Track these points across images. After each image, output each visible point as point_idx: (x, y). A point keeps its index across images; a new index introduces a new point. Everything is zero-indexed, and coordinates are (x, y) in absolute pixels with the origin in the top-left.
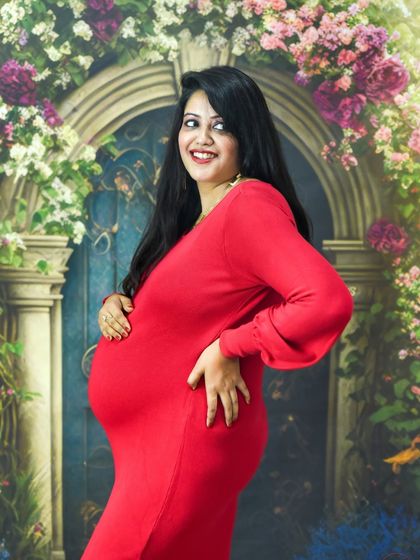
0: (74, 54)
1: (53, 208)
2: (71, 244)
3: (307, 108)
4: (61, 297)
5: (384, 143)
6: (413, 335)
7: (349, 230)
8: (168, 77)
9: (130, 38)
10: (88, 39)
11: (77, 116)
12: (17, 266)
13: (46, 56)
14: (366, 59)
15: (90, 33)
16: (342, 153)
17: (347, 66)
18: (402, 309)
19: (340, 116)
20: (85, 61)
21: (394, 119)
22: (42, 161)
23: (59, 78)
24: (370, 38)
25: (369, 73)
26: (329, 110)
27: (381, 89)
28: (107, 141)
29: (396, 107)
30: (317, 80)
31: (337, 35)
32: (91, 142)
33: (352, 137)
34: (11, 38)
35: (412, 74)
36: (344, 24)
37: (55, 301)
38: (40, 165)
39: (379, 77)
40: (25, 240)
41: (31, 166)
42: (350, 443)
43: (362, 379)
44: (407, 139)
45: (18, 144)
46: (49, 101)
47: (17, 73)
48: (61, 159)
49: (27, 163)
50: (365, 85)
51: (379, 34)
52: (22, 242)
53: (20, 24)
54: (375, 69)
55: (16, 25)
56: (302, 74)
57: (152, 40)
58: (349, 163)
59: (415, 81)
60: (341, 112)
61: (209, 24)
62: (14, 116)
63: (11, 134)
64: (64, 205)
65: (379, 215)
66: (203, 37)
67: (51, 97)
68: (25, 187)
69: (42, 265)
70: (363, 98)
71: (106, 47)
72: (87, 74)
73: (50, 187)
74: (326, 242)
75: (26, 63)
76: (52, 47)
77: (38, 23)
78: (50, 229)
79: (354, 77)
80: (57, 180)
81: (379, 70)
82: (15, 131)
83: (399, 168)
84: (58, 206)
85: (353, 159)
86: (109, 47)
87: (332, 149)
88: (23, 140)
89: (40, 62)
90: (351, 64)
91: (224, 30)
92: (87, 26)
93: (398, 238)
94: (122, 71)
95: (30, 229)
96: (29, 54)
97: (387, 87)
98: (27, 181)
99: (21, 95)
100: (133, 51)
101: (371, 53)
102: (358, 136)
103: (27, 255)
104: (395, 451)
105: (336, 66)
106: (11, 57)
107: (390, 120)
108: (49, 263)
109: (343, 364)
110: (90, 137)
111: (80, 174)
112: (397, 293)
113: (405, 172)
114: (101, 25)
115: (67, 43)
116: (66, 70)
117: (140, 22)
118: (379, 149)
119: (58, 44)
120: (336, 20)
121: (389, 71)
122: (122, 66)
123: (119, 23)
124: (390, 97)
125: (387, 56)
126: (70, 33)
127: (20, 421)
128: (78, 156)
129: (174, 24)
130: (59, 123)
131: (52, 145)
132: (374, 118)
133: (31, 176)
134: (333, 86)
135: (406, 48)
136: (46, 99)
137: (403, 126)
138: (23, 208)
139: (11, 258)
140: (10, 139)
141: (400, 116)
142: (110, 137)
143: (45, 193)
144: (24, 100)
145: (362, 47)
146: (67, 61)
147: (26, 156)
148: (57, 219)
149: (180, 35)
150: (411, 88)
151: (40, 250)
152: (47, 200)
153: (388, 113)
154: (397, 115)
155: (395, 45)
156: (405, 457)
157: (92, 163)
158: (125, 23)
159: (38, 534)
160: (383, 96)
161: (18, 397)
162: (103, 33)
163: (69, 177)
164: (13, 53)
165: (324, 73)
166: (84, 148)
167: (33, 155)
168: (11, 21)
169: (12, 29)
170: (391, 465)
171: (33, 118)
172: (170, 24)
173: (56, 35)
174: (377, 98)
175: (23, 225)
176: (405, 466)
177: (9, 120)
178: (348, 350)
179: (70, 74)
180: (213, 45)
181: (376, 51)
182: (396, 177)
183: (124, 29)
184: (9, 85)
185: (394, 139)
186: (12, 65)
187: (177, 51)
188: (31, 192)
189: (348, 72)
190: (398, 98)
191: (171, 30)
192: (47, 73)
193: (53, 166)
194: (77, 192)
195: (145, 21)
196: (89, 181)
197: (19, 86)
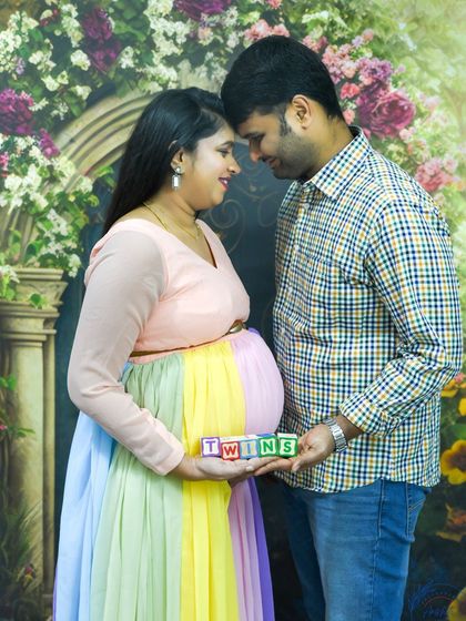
0: (72, 84)
1: (48, 240)
2: (65, 277)
4: (54, 332)
9: (128, 68)
10: (86, 69)
11: (74, 147)
12: (9, 299)
13: (43, 85)
14: (370, 92)
15: (88, 63)
17: (351, 100)
20: (83, 91)
21: (399, 153)
22: (37, 191)
23: (56, 108)
24: (374, 71)
25: (373, 107)
27: (386, 123)
28: (104, 173)
29: (401, 142)
31: (340, 68)
32: (88, 174)
34: (7, 67)
35: (418, 108)
36: (347, 57)
37: (48, 335)
38: (34, 196)
39: (384, 111)
40: (17, 273)
41: (26, 197)
45: (13, 175)
46: (46, 131)
47: (13, 103)
48: (57, 190)
49: (22, 194)
50: (370, 119)
51: (383, 67)
52: (15, 275)
53: (17, 52)
54: (380, 102)
55: (13, 54)
57: (151, 70)
59: (421, 115)
61: (210, 55)
62: (10, 146)
63: (6, 164)
64: (59, 237)
66: (203, 68)
67: (49, 128)
68: (19, 218)
69: (36, 299)
70: (369, 133)
71: (105, 78)
72: (85, 105)
73: (45, 219)
75: (23, 93)
76: (50, 77)
77: (35, 52)
78: (44, 261)
79: (358, 110)
80: (53, 211)
81: (384, 105)
82: (11, 162)
84: (53, 238)
86: (107, 76)
88: (19, 170)
89: (38, 92)
90: (355, 97)
91: (225, 61)
92: (85, 56)
94: (118, 104)
95: (24, 261)
96: (26, 83)
97: (391, 121)
98: (22, 213)
99: (18, 125)
100: (132, 82)
101: (376, 86)
103: (21, 289)
106: (8, 86)
107: (395, 155)
108: (42, 296)
110: (87, 169)
111: (76, 206)
114: (99, 55)
115: (64, 73)
116: (63, 100)
117: (138, 52)
119: (55, 73)
120: (339, 52)
121: (394, 105)
122: (121, 97)
123: (118, 53)
124: (395, 132)
125: (392, 90)
126: (68, 61)
127: (12, 458)
128: (75, 188)
129: (173, 54)
130: (56, 153)
131: (48, 176)
133: (26, 207)
135: (412, 82)
136: (42, 129)
137: (408, 161)
138: (17, 239)
139: (4, 291)
140: (5, 169)
141: (406, 150)
142: (108, 168)
143: (40, 225)
144: (21, 130)
145: (365, 80)
146: (65, 91)
147: (21, 186)
148: (52, 251)
149: (180, 66)
150: (417, 122)
151: (34, 283)
152: (42, 232)
153: (393, 147)
154: (402, 150)
155: (400, 78)
157: (89, 194)
158: (123, 53)
159: (29, 576)
160: (388, 130)
161: (10, 433)
162: (101, 63)
163: (65, 209)
164: (10, 82)
166: (81, 180)
167: (29, 186)
168: (8, 49)
169: (9, 58)
171: (29, 148)
172: (169, 54)
173: (53, 65)
174: (382, 132)
175: (16, 257)
177: (5, 150)
179: (68, 105)
180: (213, 77)
181: (380, 84)
183: (123, 59)
184: (5, 115)
186: (9, 94)
187: (177, 82)
188: (25, 224)
189: (352, 106)
190: (403, 132)
191: (171, 61)
192: (44, 103)
193: (48, 197)
194: (73, 224)
195: (143, 51)
196: (85, 213)
197: (16, 115)
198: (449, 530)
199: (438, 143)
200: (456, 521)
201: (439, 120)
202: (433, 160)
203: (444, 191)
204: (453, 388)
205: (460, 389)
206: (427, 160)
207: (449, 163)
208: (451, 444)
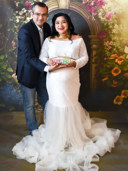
3: (85, 9)
5: (100, 16)
6: (107, 55)
7: (94, 33)
8: (57, 4)
16: (92, 18)
18: (105, 50)
19: (91, 10)
20: (41, 1)
21: (102, 11)
26: (89, 9)
27: (100, 5)
29: (103, 9)
30: (87, 4)
33: (94, 15)
39: (99, 3)
42: (95, 77)
43: (97, 64)
44: (105, 15)
45: (28, 17)
47: (28, 4)
50: (96, 4)
54: (98, 1)
56: (83, 2)
58: (93, 20)
59: (106, 3)
60: (92, 10)
62: (27, 12)
65: (100, 30)
70: (96, 7)
74: (89, 36)
75: (30, 2)
79: (94, 3)
83: (104, 21)
85: (94, 19)
87: (90, 17)
89: (32, 1)
90: (93, 0)
93: (104, 35)
94: (48, 3)
102: (95, 15)
104: (103, 78)
105: (90, 1)
106: (27, 0)
109: (93, 61)
112: (104, 46)
113: (105, 21)
118: (99, 17)
121: (101, 1)
124: (101, 7)
132: (98, 11)
134: (90, 5)
137: (104, 13)
140: (26, 16)
144: (29, 9)
150: (106, 5)
153: (101, 10)
154: (103, 10)
156: (105, 79)
160: (100, 6)
165: (88, 2)
170: (102, 81)
174: (99, 7)
176: (105, 81)
178: (94, 58)
182: (103, 22)
184: (26, 6)
185: (102, 15)
186: (27, 2)
189: (93, 2)
190: (103, 7)
197: (29, 6)
198: (113, 85)
199: (110, 9)
200: (115, 83)
201: (110, 4)
202: (109, 12)
203: (112, 18)
204: (114, 57)
205: (115, 57)
206: (108, 12)
207: (112, 13)
208: (114, 68)
